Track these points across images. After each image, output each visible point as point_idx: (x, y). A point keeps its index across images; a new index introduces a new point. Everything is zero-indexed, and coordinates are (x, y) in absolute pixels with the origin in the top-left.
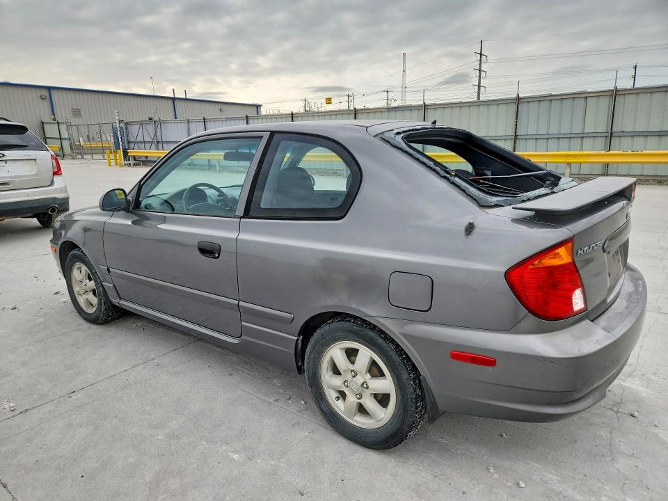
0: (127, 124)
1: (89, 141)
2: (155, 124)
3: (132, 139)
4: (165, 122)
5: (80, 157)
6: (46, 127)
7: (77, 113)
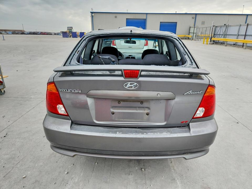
0: (216, 27)
1: (201, 34)
2: (226, 27)
3: (216, 33)
4: (230, 26)
5: (197, 40)
6: (191, 29)
7: (203, 23)
